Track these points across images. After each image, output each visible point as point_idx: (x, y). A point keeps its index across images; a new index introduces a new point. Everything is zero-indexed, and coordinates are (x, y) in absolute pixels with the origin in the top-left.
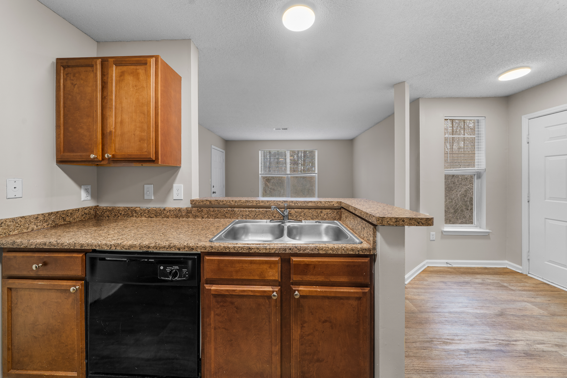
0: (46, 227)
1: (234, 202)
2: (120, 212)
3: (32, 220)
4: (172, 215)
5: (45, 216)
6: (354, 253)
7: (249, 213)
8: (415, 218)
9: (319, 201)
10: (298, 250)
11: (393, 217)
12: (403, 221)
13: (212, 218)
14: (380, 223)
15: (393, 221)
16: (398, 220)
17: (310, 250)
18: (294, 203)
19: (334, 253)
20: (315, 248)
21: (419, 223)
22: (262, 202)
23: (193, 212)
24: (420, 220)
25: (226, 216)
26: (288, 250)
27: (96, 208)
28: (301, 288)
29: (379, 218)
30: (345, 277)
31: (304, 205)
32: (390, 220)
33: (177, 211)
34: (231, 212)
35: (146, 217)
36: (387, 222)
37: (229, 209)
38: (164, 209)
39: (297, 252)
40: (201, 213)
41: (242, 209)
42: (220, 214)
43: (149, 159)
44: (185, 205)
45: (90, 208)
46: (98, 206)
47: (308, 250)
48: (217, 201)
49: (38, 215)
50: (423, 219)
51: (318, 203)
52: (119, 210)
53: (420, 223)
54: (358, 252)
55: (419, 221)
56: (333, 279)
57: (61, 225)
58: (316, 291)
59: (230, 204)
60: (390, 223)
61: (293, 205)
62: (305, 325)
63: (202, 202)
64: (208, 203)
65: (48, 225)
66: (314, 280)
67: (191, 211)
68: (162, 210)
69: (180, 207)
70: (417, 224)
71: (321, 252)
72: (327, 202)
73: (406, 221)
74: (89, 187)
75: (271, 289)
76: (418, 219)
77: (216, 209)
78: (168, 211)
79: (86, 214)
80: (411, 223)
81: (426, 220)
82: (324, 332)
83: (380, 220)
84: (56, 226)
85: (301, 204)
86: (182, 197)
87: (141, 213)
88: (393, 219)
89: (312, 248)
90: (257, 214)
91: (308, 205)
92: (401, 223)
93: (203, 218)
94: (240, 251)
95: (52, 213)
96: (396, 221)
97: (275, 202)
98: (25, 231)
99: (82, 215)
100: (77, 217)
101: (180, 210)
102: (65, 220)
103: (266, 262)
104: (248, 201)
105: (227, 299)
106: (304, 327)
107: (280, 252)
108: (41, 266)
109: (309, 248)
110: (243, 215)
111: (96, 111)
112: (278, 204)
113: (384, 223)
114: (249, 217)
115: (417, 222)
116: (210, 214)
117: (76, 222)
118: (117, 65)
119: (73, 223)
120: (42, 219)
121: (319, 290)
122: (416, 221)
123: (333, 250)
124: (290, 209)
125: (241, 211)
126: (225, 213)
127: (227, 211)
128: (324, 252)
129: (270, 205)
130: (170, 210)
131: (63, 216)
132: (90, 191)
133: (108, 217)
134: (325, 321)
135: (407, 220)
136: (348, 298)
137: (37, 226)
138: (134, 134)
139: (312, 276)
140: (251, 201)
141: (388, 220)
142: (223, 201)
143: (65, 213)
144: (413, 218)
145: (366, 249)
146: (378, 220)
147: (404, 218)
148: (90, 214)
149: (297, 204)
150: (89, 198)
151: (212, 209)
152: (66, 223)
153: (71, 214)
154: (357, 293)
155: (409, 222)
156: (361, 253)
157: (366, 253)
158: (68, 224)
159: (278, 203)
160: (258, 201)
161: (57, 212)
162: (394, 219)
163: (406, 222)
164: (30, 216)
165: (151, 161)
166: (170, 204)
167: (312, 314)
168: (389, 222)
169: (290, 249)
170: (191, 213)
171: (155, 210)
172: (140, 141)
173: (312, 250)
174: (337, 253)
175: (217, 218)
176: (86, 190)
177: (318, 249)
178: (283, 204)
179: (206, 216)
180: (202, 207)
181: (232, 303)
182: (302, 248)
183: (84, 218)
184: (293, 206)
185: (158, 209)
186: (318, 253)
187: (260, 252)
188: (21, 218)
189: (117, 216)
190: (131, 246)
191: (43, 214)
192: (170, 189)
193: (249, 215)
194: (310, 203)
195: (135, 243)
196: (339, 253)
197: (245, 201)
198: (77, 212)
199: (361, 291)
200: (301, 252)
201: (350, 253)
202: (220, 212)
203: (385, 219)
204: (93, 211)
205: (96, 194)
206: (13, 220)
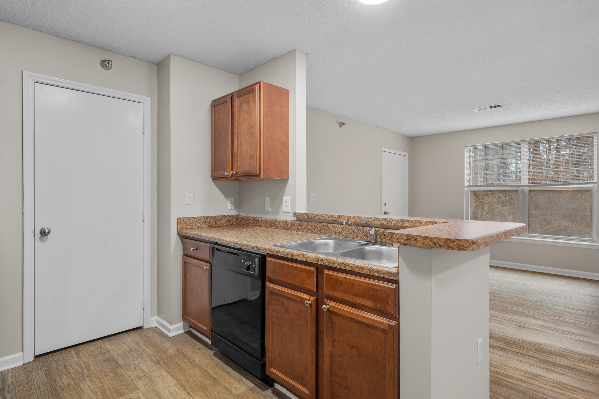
0: (205, 226)
1: (328, 217)
2: (250, 221)
3: (198, 220)
4: (281, 227)
5: (205, 218)
6: (379, 276)
7: (342, 230)
8: (430, 237)
9: (418, 221)
10: (328, 262)
11: (403, 234)
12: (416, 240)
13: (310, 233)
14: (390, 240)
15: (404, 238)
16: (409, 237)
17: (338, 264)
18: (387, 222)
19: (359, 271)
20: (343, 263)
21: (435, 244)
22: (353, 218)
23: (295, 225)
24: (437, 241)
25: (322, 231)
26: (320, 261)
27: (237, 217)
28: (332, 304)
29: (388, 233)
30: (371, 301)
31: (399, 225)
32: (400, 237)
33: (285, 223)
34: (326, 228)
35: (265, 227)
36: (397, 239)
37: (324, 224)
38: (276, 221)
39: (327, 264)
40: (301, 227)
41: (335, 225)
42: (316, 229)
43: (254, 174)
44: (291, 218)
45: (233, 216)
46: (239, 215)
47: (337, 264)
48: (313, 214)
49: (201, 217)
50: (441, 239)
51: (416, 223)
52: (249, 219)
53: (437, 244)
54: (383, 275)
55: (435, 241)
56: (359, 301)
57: (214, 227)
58: (344, 310)
59: (324, 219)
60: (400, 241)
61: (386, 223)
62: (335, 344)
63: (302, 215)
64: (306, 217)
65: (206, 225)
66: (342, 297)
67: (294, 224)
68: (275, 221)
69: (287, 219)
70: (433, 245)
71: (347, 268)
72: (428, 222)
73: (419, 240)
74: (233, 199)
75: (308, 298)
76: (434, 239)
77: (313, 224)
78: (278, 223)
79: (230, 221)
80: (425, 243)
81: (445, 242)
82: (352, 359)
83: (390, 236)
84: (211, 227)
85: (395, 222)
86: (289, 210)
87: (262, 224)
88: (403, 236)
89: (340, 263)
90: (350, 231)
91: (404, 225)
92: (413, 241)
93: (303, 232)
94: (287, 256)
95: (209, 217)
96: (407, 239)
97: (366, 219)
98: (194, 227)
99: (228, 221)
100: (224, 222)
101: (286, 222)
102: (216, 223)
103: (305, 270)
104: (340, 217)
105: (280, 298)
106: (335, 346)
107: (314, 262)
108: (195, 250)
109: (337, 262)
110: (336, 232)
111: (228, 137)
112: (369, 222)
113: (393, 239)
114: (342, 235)
115: (433, 242)
116: (308, 228)
117: (224, 226)
118: (239, 97)
119: (222, 226)
120: (203, 220)
121: (346, 309)
122: (431, 241)
123: (358, 268)
124: (385, 230)
125: (334, 228)
126: (321, 228)
127: (323, 227)
128: (350, 269)
129: (360, 222)
130: (280, 222)
131: (215, 220)
132: (233, 201)
133: (244, 224)
134: (353, 347)
135: (420, 238)
136: (375, 328)
137: (200, 225)
138: (247, 153)
139: (340, 293)
140: (343, 217)
141: (398, 236)
142: (318, 215)
143: (216, 218)
144: (428, 237)
145: (392, 274)
146: (387, 236)
147: (416, 235)
148: (233, 221)
149: (390, 223)
150: (233, 208)
151: (310, 224)
152: (217, 225)
153: (220, 219)
154: (382, 323)
155: (422, 241)
156: (386, 277)
157: (391, 278)
158: (218, 226)
159: (370, 220)
160: (349, 216)
161: (212, 217)
162: (405, 236)
163: (418, 242)
164: (197, 217)
165: (256, 175)
166: (281, 217)
167: (342, 335)
168: (398, 239)
169: (322, 260)
170: (294, 226)
171: (270, 221)
172: (250, 159)
173: (340, 265)
174: (362, 272)
175: (314, 233)
176: (231, 201)
177: (345, 265)
178: (375, 221)
179: (305, 230)
180: (303, 221)
181: (283, 303)
182: (331, 262)
183: (229, 223)
184: (386, 225)
185: (272, 220)
186: (345, 269)
187: (300, 259)
188: (193, 218)
189: (248, 224)
190: (230, 242)
191: (203, 217)
192: (281, 202)
193: (342, 233)
194: (406, 222)
195: (231, 240)
196: (364, 273)
197: (337, 216)
198: (224, 218)
199: (387, 322)
200: (331, 265)
201: (375, 275)
202: (316, 227)
203: (395, 235)
204: (236, 219)
205: (238, 205)
206: (189, 218)
